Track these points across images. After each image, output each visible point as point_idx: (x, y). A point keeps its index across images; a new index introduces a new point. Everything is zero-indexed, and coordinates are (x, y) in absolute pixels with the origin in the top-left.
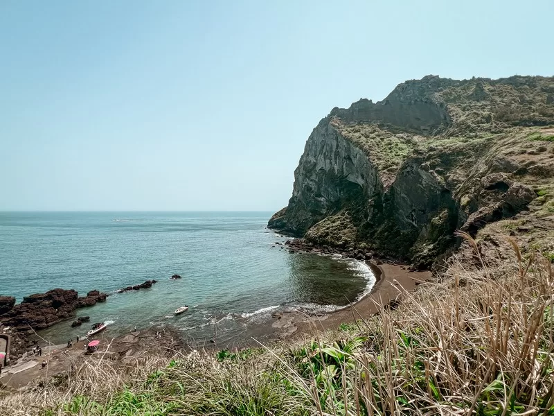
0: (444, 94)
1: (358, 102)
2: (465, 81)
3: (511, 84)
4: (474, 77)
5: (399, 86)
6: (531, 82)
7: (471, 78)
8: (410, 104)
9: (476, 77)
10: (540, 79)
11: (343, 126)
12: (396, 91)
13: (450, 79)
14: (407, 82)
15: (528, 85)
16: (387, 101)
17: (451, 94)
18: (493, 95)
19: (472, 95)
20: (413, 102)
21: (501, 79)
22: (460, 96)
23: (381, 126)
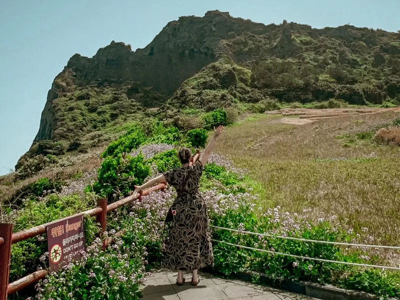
0: (234, 43)
1: (108, 47)
2: (273, 26)
3: (342, 37)
4: (285, 22)
5: (169, 24)
6: (369, 37)
7: (282, 22)
8: (182, 55)
9: (289, 22)
10: (382, 33)
11: (74, 86)
12: (164, 31)
13: (249, 21)
14: (182, 19)
15: (364, 41)
16: (151, 47)
17: (245, 44)
18: (307, 50)
19: (276, 47)
20: (187, 52)
21: (327, 29)
22: (258, 47)
23: (131, 93)
